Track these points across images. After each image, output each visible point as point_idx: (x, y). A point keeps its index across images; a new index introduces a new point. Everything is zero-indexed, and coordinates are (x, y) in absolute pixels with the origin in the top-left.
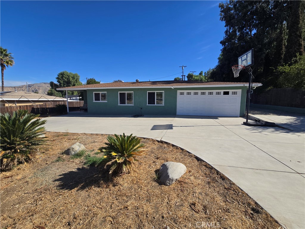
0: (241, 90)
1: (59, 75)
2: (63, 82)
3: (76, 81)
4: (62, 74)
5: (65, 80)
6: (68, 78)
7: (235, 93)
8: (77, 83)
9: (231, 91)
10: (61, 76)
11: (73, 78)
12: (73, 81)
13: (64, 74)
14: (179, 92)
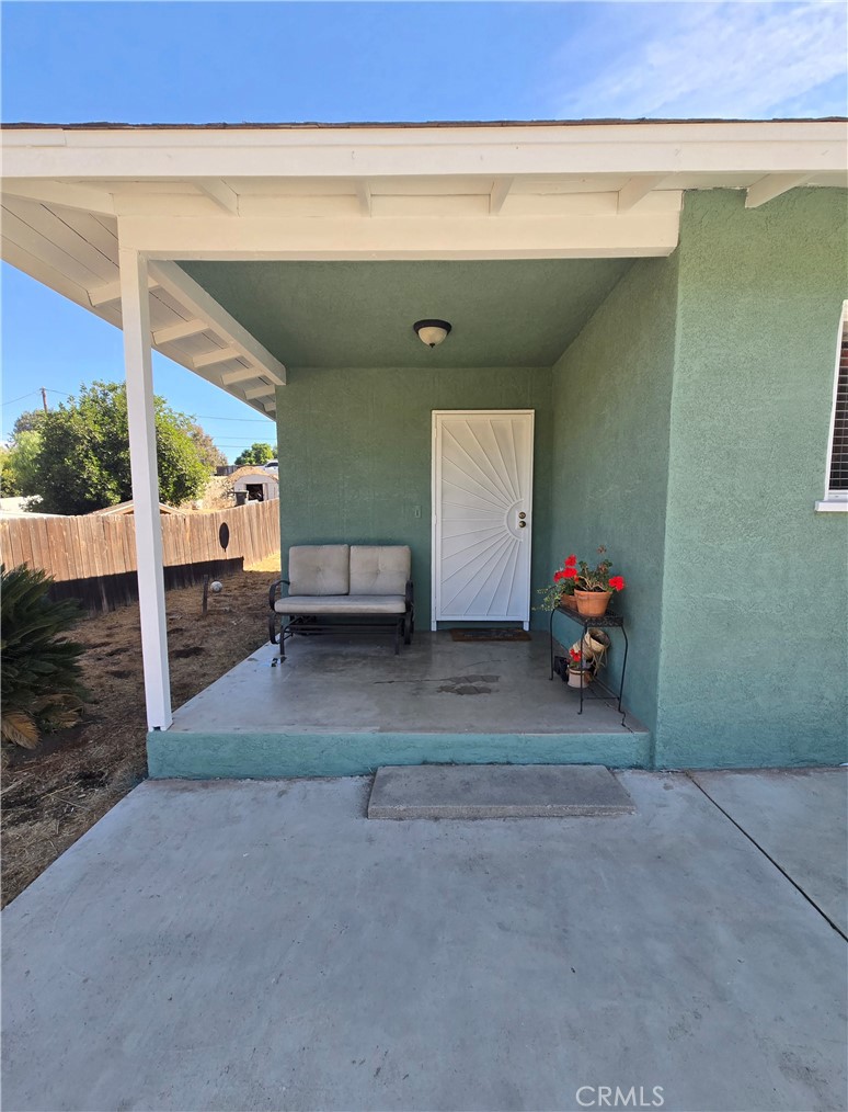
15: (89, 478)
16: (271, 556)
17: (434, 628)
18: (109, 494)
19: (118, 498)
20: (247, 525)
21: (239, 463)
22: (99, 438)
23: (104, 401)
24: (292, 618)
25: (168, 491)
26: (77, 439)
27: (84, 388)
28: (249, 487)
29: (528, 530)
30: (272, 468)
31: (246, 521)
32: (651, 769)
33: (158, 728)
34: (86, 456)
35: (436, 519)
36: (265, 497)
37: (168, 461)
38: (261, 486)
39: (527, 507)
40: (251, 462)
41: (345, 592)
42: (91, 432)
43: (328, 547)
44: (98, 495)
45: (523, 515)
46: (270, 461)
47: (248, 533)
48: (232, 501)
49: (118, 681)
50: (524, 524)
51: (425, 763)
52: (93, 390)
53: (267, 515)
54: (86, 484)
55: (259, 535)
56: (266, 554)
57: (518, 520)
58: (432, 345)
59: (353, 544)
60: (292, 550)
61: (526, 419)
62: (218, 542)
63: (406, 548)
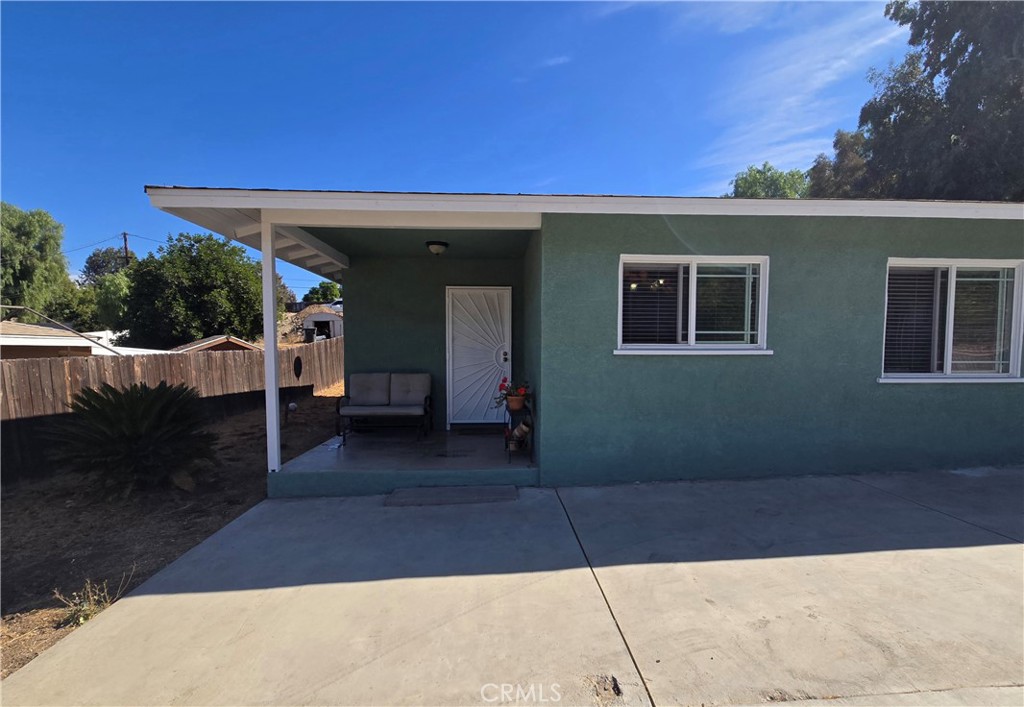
15: (176, 317)
16: (336, 385)
17: (448, 428)
18: (193, 332)
19: (201, 335)
20: (317, 359)
21: (308, 300)
22: (186, 283)
23: (189, 250)
24: (351, 420)
25: (245, 329)
26: (168, 285)
27: (171, 239)
28: (317, 324)
29: (509, 363)
30: (338, 306)
31: (316, 354)
32: (539, 487)
33: (274, 471)
34: (174, 299)
35: (449, 355)
36: (332, 334)
37: (246, 302)
38: (327, 323)
39: (508, 348)
40: (318, 299)
41: (387, 402)
42: (179, 278)
43: (375, 374)
44: (184, 332)
45: (505, 354)
46: (337, 300)
47: (317, 365)
48: (300, 336)
49: (231, 463)
50: (506, 360)
51: (420, 486)
52: (179, 240)
53: (334, 350)
54: (173, 323)
55: (326, 366)
56: (333, 382)
57: (502, 357)
58: (437, 254)
59: (394, 372)
60: (352, 377)
61: (506, 293)
62: (292, 372)
63: (428, 375)
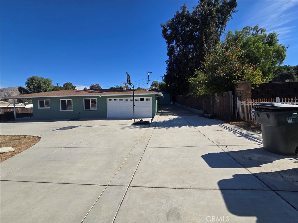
0: (151, 97)
1: (28, 80)
2: (33, 87)
3: (48, 85)
4: (32, 79)
5: (36, 85)
6: (38, 83)
7: (148, 100)
8: (48, 87)
9: (145, 98)
10: (30, 82)
11: (45, 83)
12: (44, 86)
13: (34, 80)
14: (108, 99)
